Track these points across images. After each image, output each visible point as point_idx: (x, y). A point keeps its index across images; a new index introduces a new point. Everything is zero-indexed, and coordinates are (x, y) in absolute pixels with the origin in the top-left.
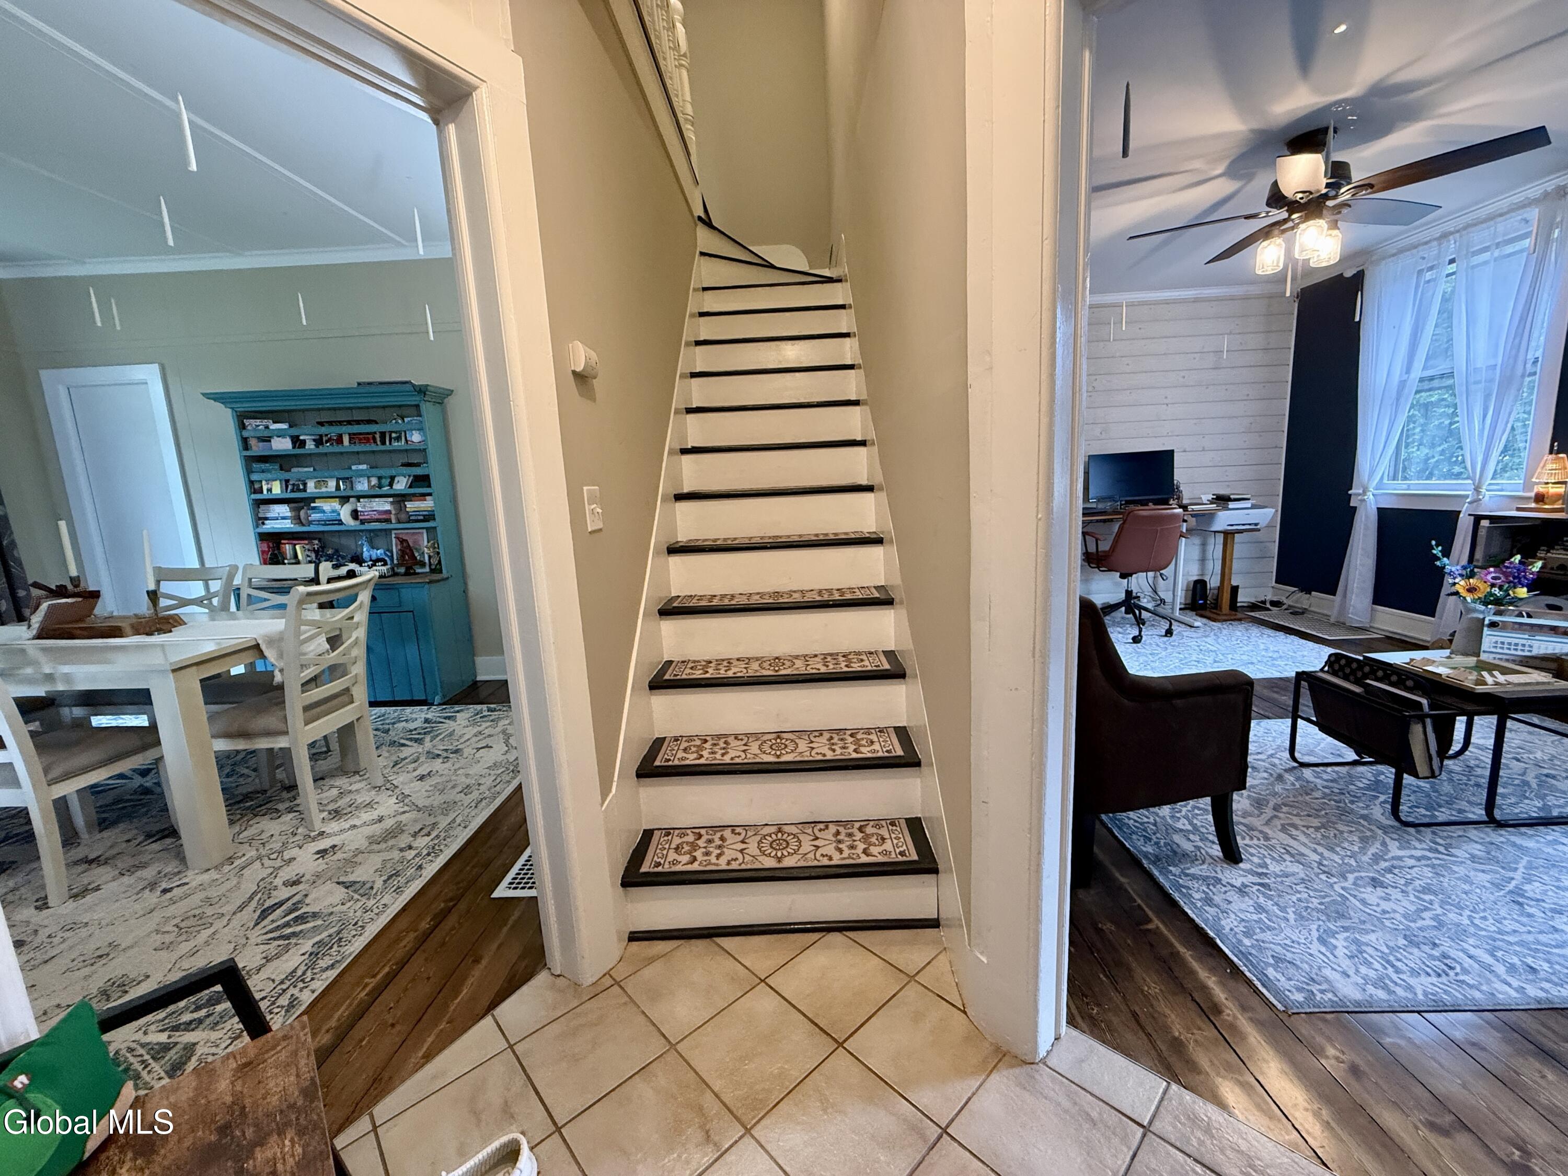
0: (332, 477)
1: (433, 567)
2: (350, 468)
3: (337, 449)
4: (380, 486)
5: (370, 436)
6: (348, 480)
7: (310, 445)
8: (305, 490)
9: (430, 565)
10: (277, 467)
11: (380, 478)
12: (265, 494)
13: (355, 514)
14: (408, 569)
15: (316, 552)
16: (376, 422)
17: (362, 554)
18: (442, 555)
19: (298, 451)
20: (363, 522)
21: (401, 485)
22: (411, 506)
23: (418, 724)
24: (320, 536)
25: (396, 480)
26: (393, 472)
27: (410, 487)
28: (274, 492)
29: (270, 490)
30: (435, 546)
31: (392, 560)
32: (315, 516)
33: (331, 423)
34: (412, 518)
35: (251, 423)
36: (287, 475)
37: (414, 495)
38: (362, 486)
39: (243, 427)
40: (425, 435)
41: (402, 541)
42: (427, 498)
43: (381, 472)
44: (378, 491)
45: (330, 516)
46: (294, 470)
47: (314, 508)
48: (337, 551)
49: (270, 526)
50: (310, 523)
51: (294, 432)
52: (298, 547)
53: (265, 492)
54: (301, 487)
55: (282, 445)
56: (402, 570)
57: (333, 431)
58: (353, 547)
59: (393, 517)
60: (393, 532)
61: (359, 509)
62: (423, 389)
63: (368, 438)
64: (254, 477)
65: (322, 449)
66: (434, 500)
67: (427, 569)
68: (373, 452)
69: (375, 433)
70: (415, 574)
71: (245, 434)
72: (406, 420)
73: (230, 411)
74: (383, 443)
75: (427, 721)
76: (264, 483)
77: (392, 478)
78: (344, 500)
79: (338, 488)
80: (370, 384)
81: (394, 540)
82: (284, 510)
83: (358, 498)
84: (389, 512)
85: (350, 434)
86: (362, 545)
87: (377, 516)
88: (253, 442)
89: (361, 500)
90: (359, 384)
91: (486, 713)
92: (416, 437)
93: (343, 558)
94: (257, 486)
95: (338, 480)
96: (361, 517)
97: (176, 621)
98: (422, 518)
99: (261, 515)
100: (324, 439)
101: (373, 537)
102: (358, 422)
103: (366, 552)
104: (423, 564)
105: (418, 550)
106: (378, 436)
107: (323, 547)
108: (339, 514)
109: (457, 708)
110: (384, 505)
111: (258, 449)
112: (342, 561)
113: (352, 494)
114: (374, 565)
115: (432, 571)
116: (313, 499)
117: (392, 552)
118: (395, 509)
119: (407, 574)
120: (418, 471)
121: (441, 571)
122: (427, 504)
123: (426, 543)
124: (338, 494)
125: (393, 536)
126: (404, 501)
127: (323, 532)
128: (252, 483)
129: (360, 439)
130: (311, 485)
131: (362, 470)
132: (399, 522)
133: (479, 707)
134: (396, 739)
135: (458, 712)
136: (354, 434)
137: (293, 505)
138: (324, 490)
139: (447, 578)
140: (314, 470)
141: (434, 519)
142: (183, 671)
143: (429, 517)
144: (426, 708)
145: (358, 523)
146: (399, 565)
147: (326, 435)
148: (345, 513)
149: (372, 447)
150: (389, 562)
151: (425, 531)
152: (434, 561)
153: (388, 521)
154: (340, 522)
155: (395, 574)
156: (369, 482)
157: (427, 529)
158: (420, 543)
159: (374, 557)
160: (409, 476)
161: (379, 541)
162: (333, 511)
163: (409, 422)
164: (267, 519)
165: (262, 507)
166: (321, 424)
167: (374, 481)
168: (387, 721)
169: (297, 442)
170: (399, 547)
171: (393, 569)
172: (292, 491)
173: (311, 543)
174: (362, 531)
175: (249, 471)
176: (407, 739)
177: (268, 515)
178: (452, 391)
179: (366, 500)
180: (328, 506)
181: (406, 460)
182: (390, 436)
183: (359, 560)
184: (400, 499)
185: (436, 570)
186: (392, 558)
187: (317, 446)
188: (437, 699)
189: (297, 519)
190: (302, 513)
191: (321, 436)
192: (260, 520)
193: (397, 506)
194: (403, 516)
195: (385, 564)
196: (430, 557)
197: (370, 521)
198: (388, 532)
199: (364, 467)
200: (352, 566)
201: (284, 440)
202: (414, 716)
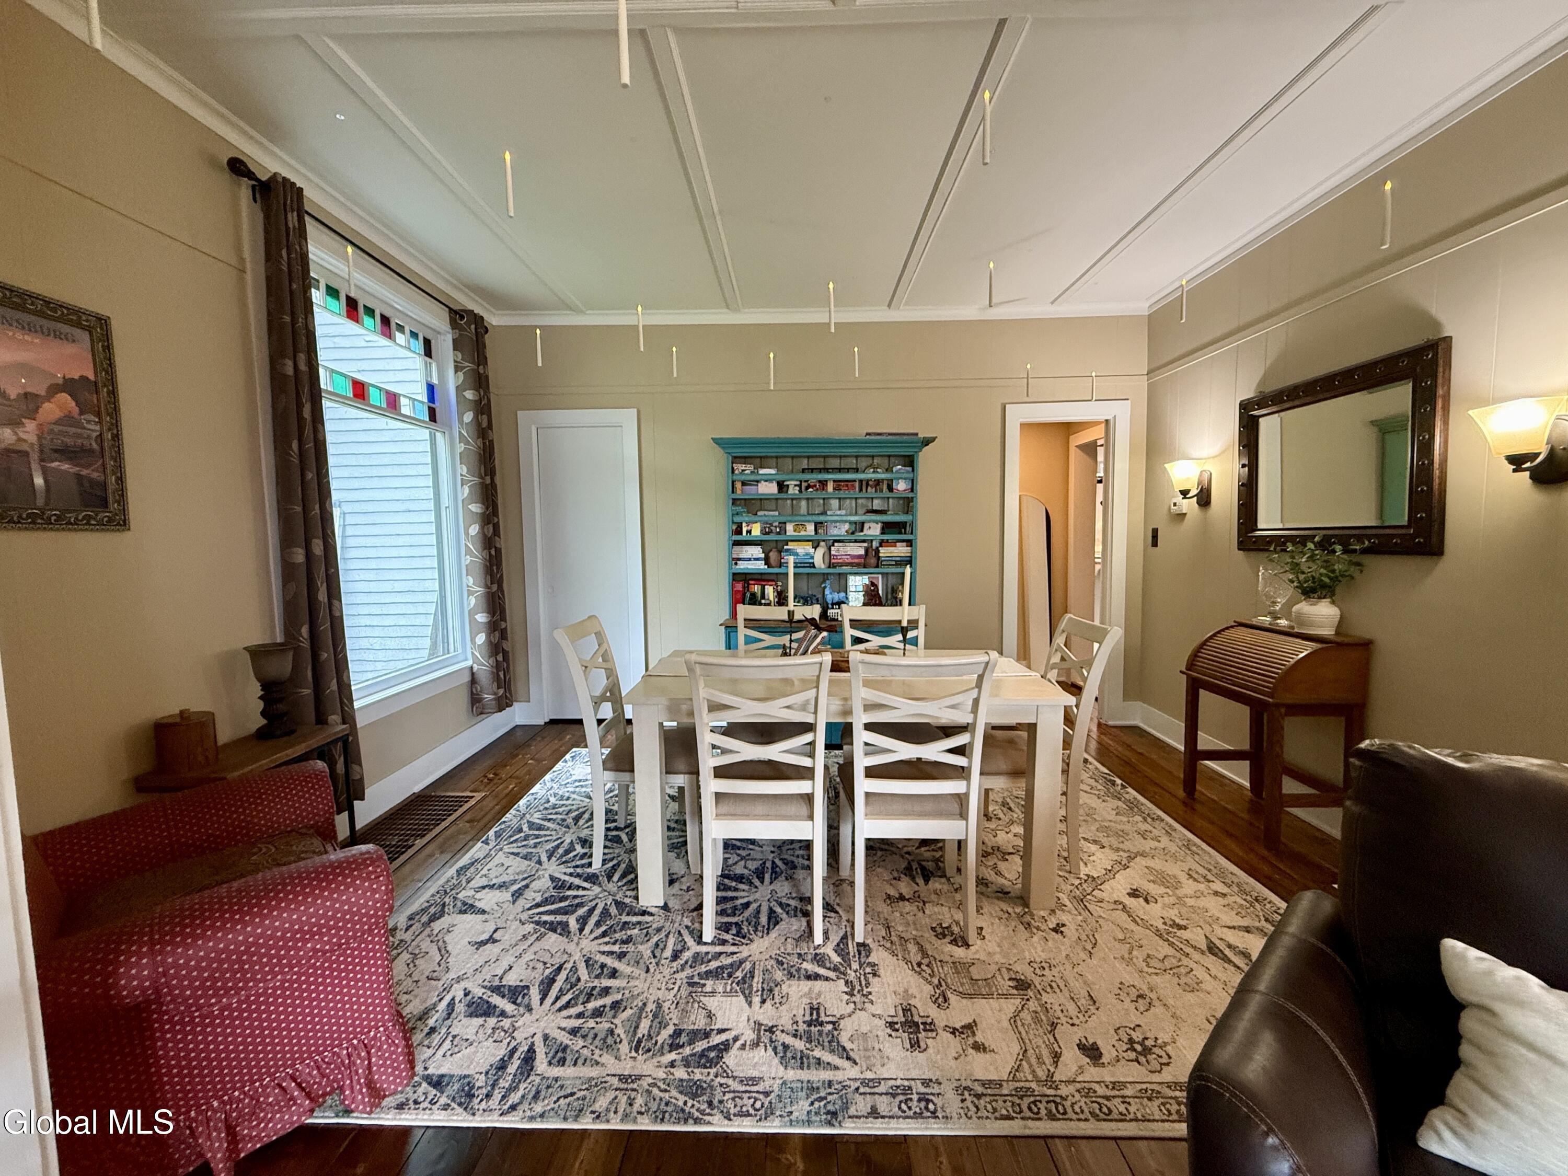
3: (819, 494)
4: (851, 532)
5: (851, 484)
6: (824, 524)
7: (794, 490)
8: (781, 533)
11: (851, 524)
12: (744, 536)
19: (783, 495)
20: (835, 566)
21: (872, 531)
22: (884, 551)
25: (867, 526)
27: (883, 533)
28: (753, 534)
29: (749, 532)
33: (815, 470)
34: (884, 563)
35: (739, 467)
36: (767, 518)
37: (887, 541)
38: (836, 531)
39: (732, 470)
40: (911, 485)
43: (857, 519)
44: (849, 537)
45: (802, 558)
47: (787, 550)
49: (742, 566)
50: (782, 565)
51: (782, 477)
53: (744, 533)
54: (779, 530)
55: (768, 489)
57: (814, 477)
61: (833, 553)
64: (738, 519)
69: (853, 481)
71: (733, 477)
72: (893, 469)
73: (724, 455)
74: (862, 491)
76: (744, 524)
77: (864, 524)
78: (820, 543)
79: (815, 532)
82: (757, 551)
83: (833, 542)
85: (835, 481)
86: (825, 587)
87: (850, 561)
88: (739, 485)
89: (836, 544)
90: (868, 434)
92: (901, 486)
94: (738, 528)
95: (816, 524)
96: (833, 561)
98: (893, 563)
99: (735, 556)
102: (840, 470)
106: (857, 484)
108: (812, 558)
110: (855, 550)
111: (746, 492)
113: (829, 538)
116: (788, 542)
120: (888, 518)
124: (814, 538)
128: (734, 524)
129: (842, 486)
130: (790, 528)
136: (838, 481)
137: (766, 547)
138: (803, 533)
143: (901, 562)
147: (805, 481)
148: (818, 557)
154: (813, 566)
156: (845, 527)
157: (882, 574)
160: (880, 523)
162: (807, 554)
163: (896, 471)
164: (740, 559)
165: (739, 548)
166: (804, 469)
167: (849, 527)
169: (782, 487)
172: (771, 533)
175: (731, 513)
177: (742, 556)
179: (841, 544)
180: (803, 549)
182: (867, 485)
187: (797, 491)
189: (767, 561)
190: (775, 555)
191: (801, 482)
192: (733, 560)
197: (841, 565)
199: (841, 513)
201: (771, 485)
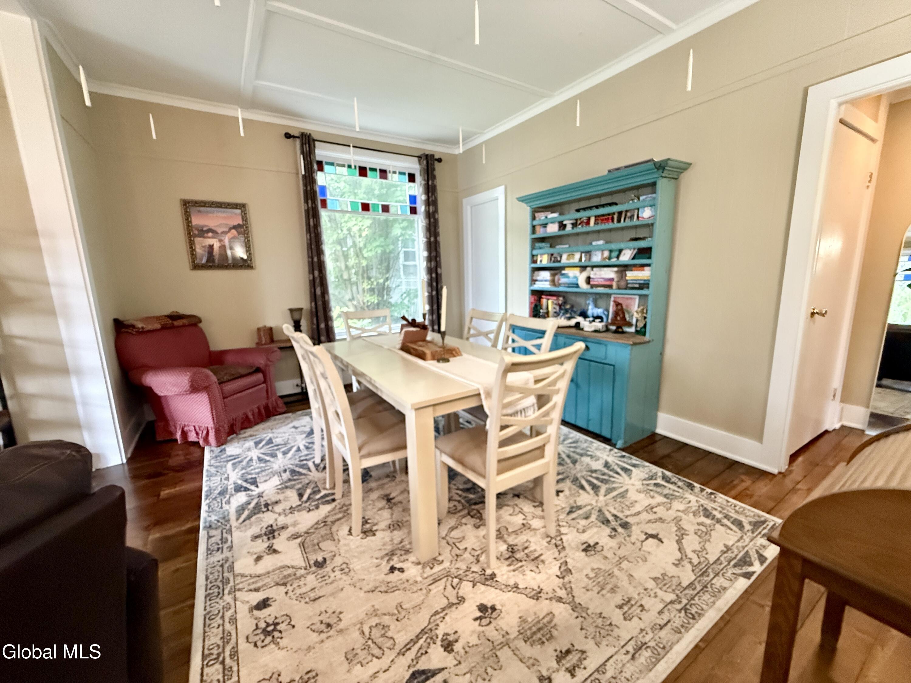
0: (577, 251)
1: (638, 329)
2: (591, 244)
3: (586, 229)
4: (610, 258)
5: (610, 217)
6: (588, 253)
7: (569, 228)
8: (560, 261)
9: (636, 326)
10: (548, 245)
11: (611, 251)
12: (539, 265)
13: (588, 280)
14: (618, 327)
15: (560, 306)
16: (616, 204)
17: (588, 310)
18: (648, 320)
19: (562, 233)
20: (592, 287)
21: (626, 257)
22: (631, 275)
23: (597, 465)
24: (563, 294)
25: (623, 252)
26: (622, 246)
27: (634, 258)
28: (543, 262)
29: (541, 261)
30: (644, 312)
31: (607, 319)
32: (563, 280)
33: (584, 209)
34: (630, 285)
35: (538, 215)
36: (552, 251)
37: (635, 266)
38: (597, 258)
39: (534, 218)
40: (656, 211)
41: (618, 304)
42: (646, 268)
43: (613, 246)
44: (607, 262)
45: (571, 280)
46: (558, 247)
47: (564, 274)
48: (572, 306)
49: (538, 286)
50: (560, 285)
51: (561, 218)
52: (550, 302)
53: (538, 262)
54: (559, 259)
55: (553, 229)
56: (613, 328)
57: (583, 215)
58: (583, 304)
59: (614, 285)
60: (613, 296)
61: (592, 276)
62: (663, 165)
63: (608, 218)
64: (535, 252)
65: (577, 230)
66: (652, 271)
67: (632, 330)
68: (610, 230)
69: (614, 213)
70: (623, 332)
71: (535, 223)
72: (641, 198)
73: (529, 208)
74: (619, 221)
75: (607, 465)
76: (539, 256)
77: (620, 251)
78: (583, 268)
79: (580, 260)
80: (618, 169)
81: (612, 303)
82: (547, 275)
83: (593, 267)
84: (612, 280)
85: (596, 217)
86: (589, 304)
87: (604, 283)
88: (538, 228)
89: (595, 269)
90: (609, 171)
91: (660, 481)
92: (646, 213)
93: (575, 312)
94: (535, 259)
95: (582, 253)
96: (591, 283)
97: (457, 353)
98: (637, 286)
99: (534, 278)
100: (579, 222)
101: (597, 298)
102: (603, 206)
103: (592, 310)
104: (630, 325)
105: (629, 312)
106: (616, 216)
107: (565, 303)
108: (577, 280)
109: (635, 460)
110: (610, 273)
111: (540, 232)
112: (573, 314)
113: (590, 264)
114: (594, 321)
115: (637, 332)
116: (563, 268)
117: (608, 311)
118: (617, 277)
119: (616, 332)
120: (643, 244)
121: (644, 334)
122: (644, 274)
123: (636, 308)
124: (581, 264)
125: (612, 299)
126: (625, 271)
127: (566, 292)
128: (533, 256)
129: (602, 220)
130: (565, 257)
131: (599, 245)
132: (619, 288)
133: (655, 469)
134: (579, 475)
135: (634, 466)
136: (598, 216)
137: (553, 272)
138: (572, 261)
139: (649, 342)
140: (570, 246)
141: (648, 288)
142: (422, 410)
143: (644, 285)
144: (608, 447)
145: (589, 287)
146: (613, 324)
147: (580, 219)
148: (582, 279)
149: (610, 225)
150: (605, 319)
151: (637, 298)
152: (641, 325)
153: (610, 287)
154: (577, 286)
155: (607, 330)
156: (602, 254)
157: (640, 296)
158: (632, 307)
159: (595, 315)
160: (634, 249)
161: (601, 302)
162: (575, 277)
163: (644, 200)
164: (536, 280)
165: (536, 273)
166: (578, 211)
167: (606, 254)
168: (578, 450)
169: (562, 226)
170: (615, 309)
171: (607, 326)
172: (554, 262)
173: (558, 299)
174: (591, 294)
175: (533, 248)
176: (588, 481)
177: (539, 278)
178: (690, 164)
179: (598, 269)
180: (572, 273)
181: (634, 236)
182: (626, 215)
183: (584, 315)
184: (624, 268)
185: (641, 332)
186: (607, 316)
187: (573, 228)
188: (620, 444)
189: (553, 282)
190: (556, 278)
191: (577, 220)
192: (533, 281)
193: (620, 275)
194: (623, 284)
195: (602, 321)
196: (637, 321)
197: (597, 286)
198: (609, 295)
199: (601, 242)
200: (580, 319)
201: (554, 225)
202: (598, 453)
